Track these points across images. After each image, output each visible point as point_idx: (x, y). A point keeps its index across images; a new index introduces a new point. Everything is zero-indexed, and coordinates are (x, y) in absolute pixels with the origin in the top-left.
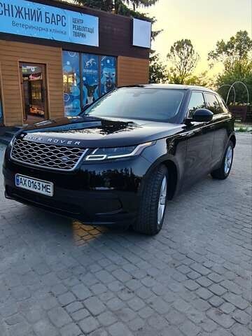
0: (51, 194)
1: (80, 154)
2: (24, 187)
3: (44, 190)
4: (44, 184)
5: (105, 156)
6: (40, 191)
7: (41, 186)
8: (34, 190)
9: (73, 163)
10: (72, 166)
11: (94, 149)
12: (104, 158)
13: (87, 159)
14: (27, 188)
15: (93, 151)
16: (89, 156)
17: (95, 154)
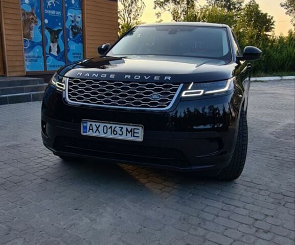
0: (140, 139)
1: (175, 90)
2: (97, 134)
3: (129, 135)
4: (129, 128)
5: (202, 91)
6: (123, 137)
7: (124, 130)
8: (113, 136)
9: (167, 100)
10: (168, 104)
11: (190, 83)
12: (201, 94)
13: (183, 95)
14: (102, 135)
15: (188, 86)
16: (184, 92)
17: (191, 89)
